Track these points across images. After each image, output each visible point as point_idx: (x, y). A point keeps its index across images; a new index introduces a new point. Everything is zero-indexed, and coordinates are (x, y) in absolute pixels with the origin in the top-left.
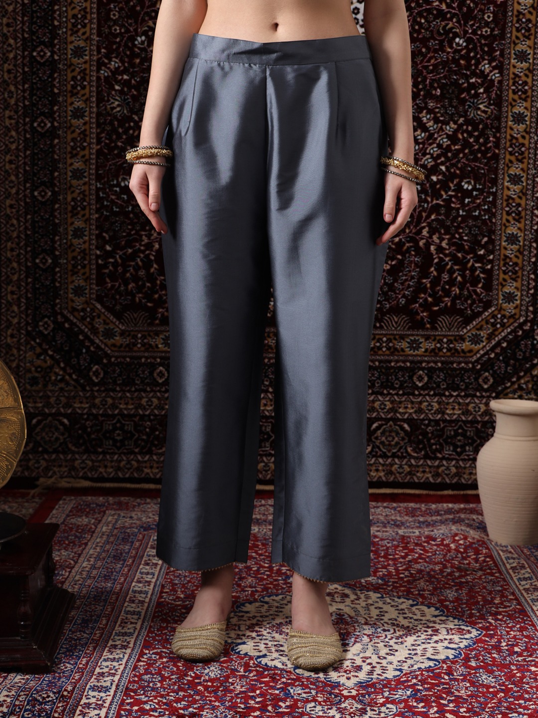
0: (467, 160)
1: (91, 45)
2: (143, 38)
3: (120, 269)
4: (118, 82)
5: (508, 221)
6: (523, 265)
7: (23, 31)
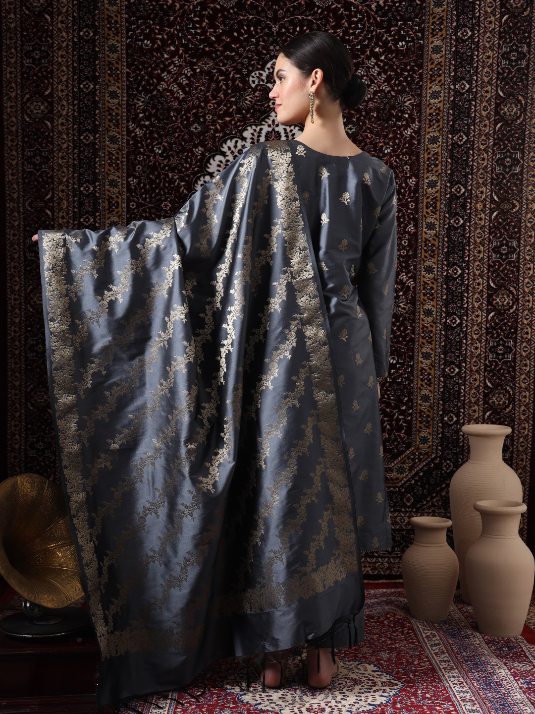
5: (422, 385)
6: (434, 417)
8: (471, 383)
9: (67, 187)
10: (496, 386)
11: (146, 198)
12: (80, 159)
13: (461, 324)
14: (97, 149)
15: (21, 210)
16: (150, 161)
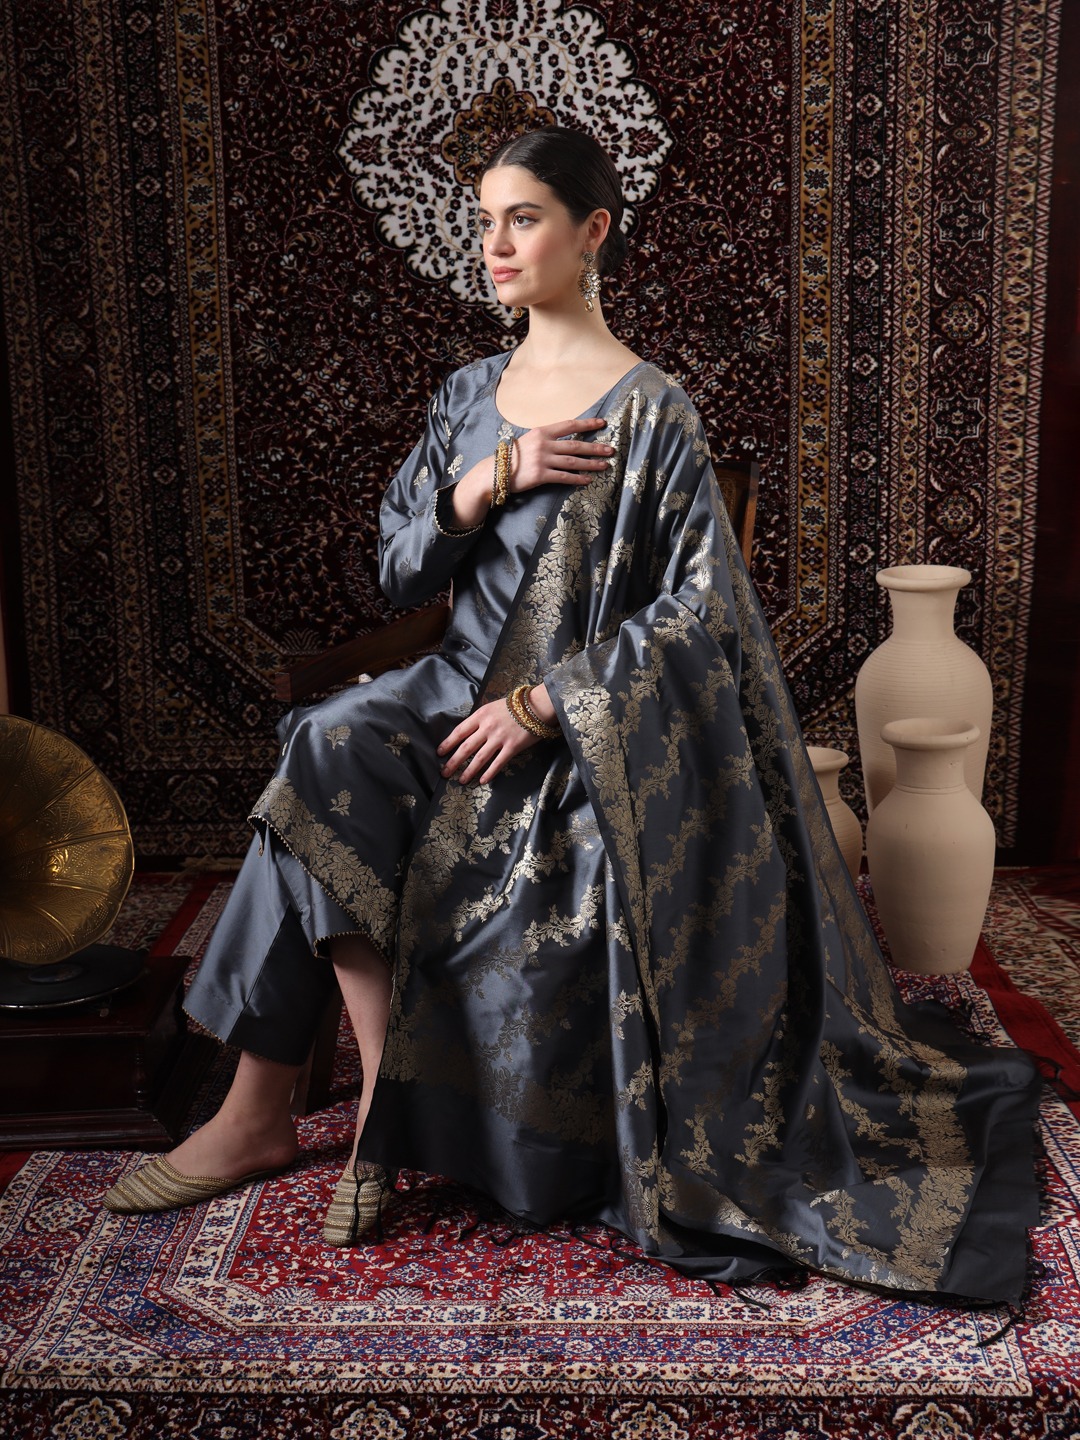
0: (746, 409)
1: (220, 269)
2: (292, 257)
3: (276, 574)
4: (259, 319)
5: (806, 491)
6: (830, 551)
7: (126, 254)
8: (900, 485)
9: (107, 121)
10: (950, 488)
11: (259, 140)
12: (128, 66)
13: (879, 370)
14: (159, 44)
15: (21, 168)
16: (264, 66)
